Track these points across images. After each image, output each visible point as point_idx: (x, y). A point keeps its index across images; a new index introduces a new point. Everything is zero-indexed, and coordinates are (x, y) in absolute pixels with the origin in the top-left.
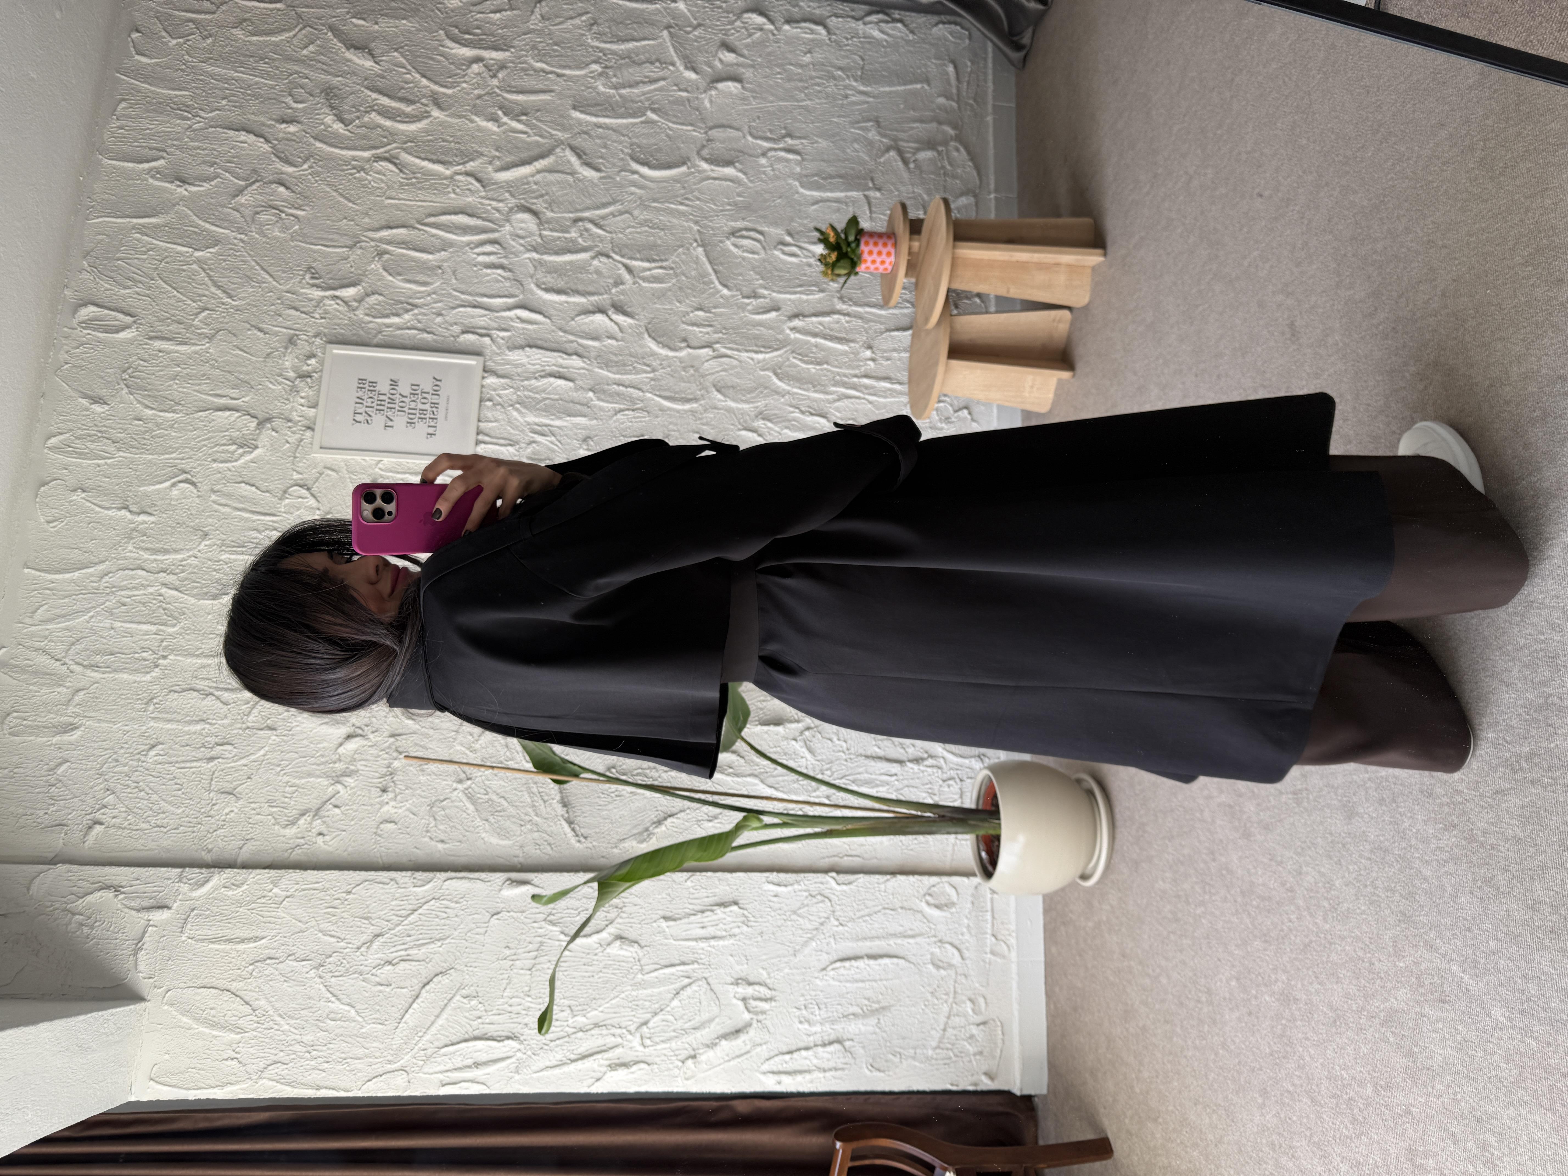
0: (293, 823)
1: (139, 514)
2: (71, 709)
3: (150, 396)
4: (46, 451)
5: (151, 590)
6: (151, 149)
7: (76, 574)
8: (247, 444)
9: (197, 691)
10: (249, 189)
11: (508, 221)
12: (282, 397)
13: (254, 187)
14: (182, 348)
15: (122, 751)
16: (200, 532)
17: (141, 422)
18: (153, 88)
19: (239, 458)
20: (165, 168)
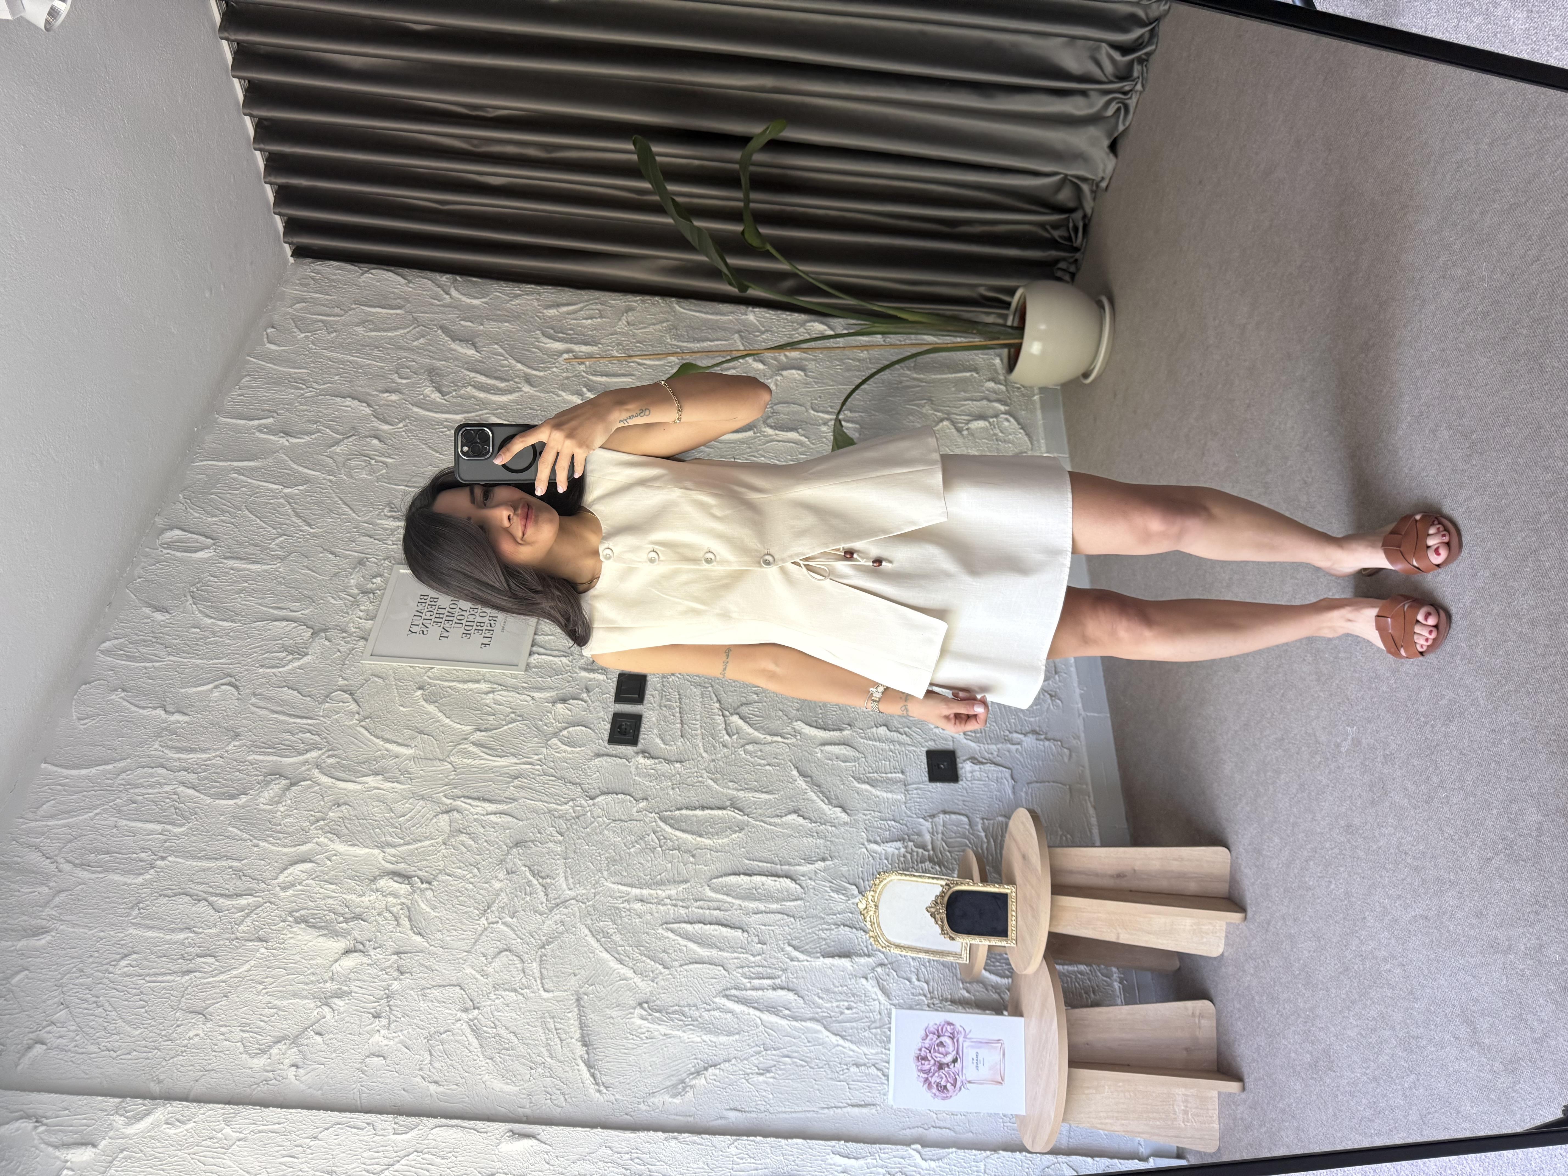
0: (264, 1052)
1: (173, 713)
2: (48, 911)
3: (212, 607)
4: (97, 653)
5: (167, 788)
6: (263, 411)
7: (93, 770)
8: (299, 652)
9: (191, 896)
10: (345, 441)
12: (342, 611)
13: (351, 439)
14: (253, 567)
15: (91, 960)
16: (232, 733)
17: (198, 630)
18: (276, 367)
19: (287, 665)
20: (273, 425)
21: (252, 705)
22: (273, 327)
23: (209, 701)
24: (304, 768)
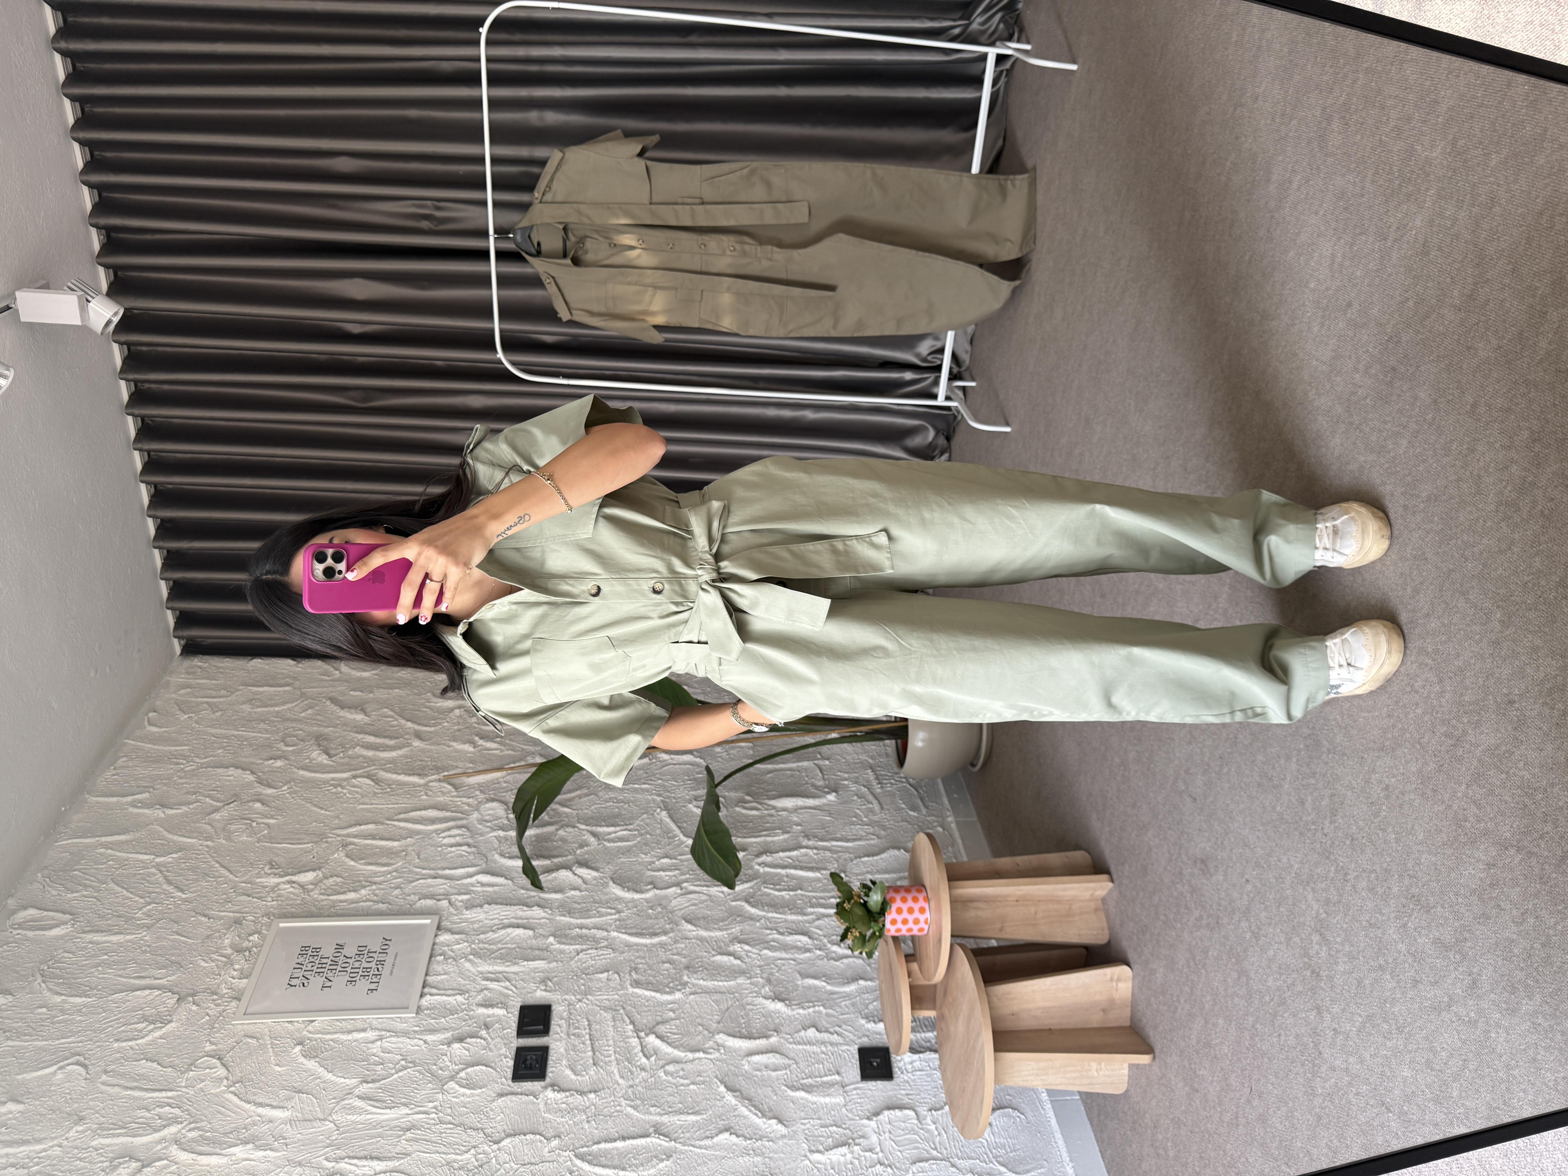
1: (5, 1103)
3: (64, 983)
6: (138, 787)
8: (161, 1020)
10: (226, 807)
11: (477, 810)
12: (213, 973)
13: (232, 805)
14: (115, 938)
16: (75, 1118)
17: (44, 1010)
18: (156, 747)
19: (147, 1035)
20: (148, 799)
21: (103, 1083)
22: (155, 712)
23: (51, 1085)
24: (159, 1147)
